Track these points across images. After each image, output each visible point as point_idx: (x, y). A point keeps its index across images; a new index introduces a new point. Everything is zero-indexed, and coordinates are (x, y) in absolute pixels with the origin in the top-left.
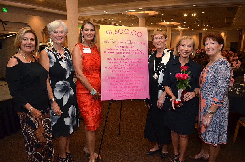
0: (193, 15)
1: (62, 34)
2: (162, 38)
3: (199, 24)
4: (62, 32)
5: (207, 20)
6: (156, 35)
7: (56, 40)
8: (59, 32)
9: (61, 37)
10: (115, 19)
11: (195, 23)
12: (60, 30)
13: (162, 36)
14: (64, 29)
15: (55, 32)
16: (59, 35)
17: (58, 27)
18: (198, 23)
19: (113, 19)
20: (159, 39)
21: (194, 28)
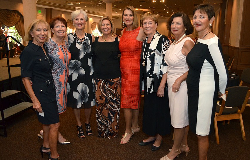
0: (162, 2)
1: (82, 22)
2: (151, 23)
3: (168, 11)
4: (82, 20)
5: (176, 7)
6: (145, 20)
7: (77, 26)
8: (79, 20)
9: (82, 24)
10: (80, 4)
11: (164, 10)
12: (81, 17)
13: (151, 21)
14: (84, 17)
15: (76, 20)
16: (80, 22)
17: (78, 15)
18: (167, 9)
19: (77, 4)
20: (148, 24)
21: (163, 15)
